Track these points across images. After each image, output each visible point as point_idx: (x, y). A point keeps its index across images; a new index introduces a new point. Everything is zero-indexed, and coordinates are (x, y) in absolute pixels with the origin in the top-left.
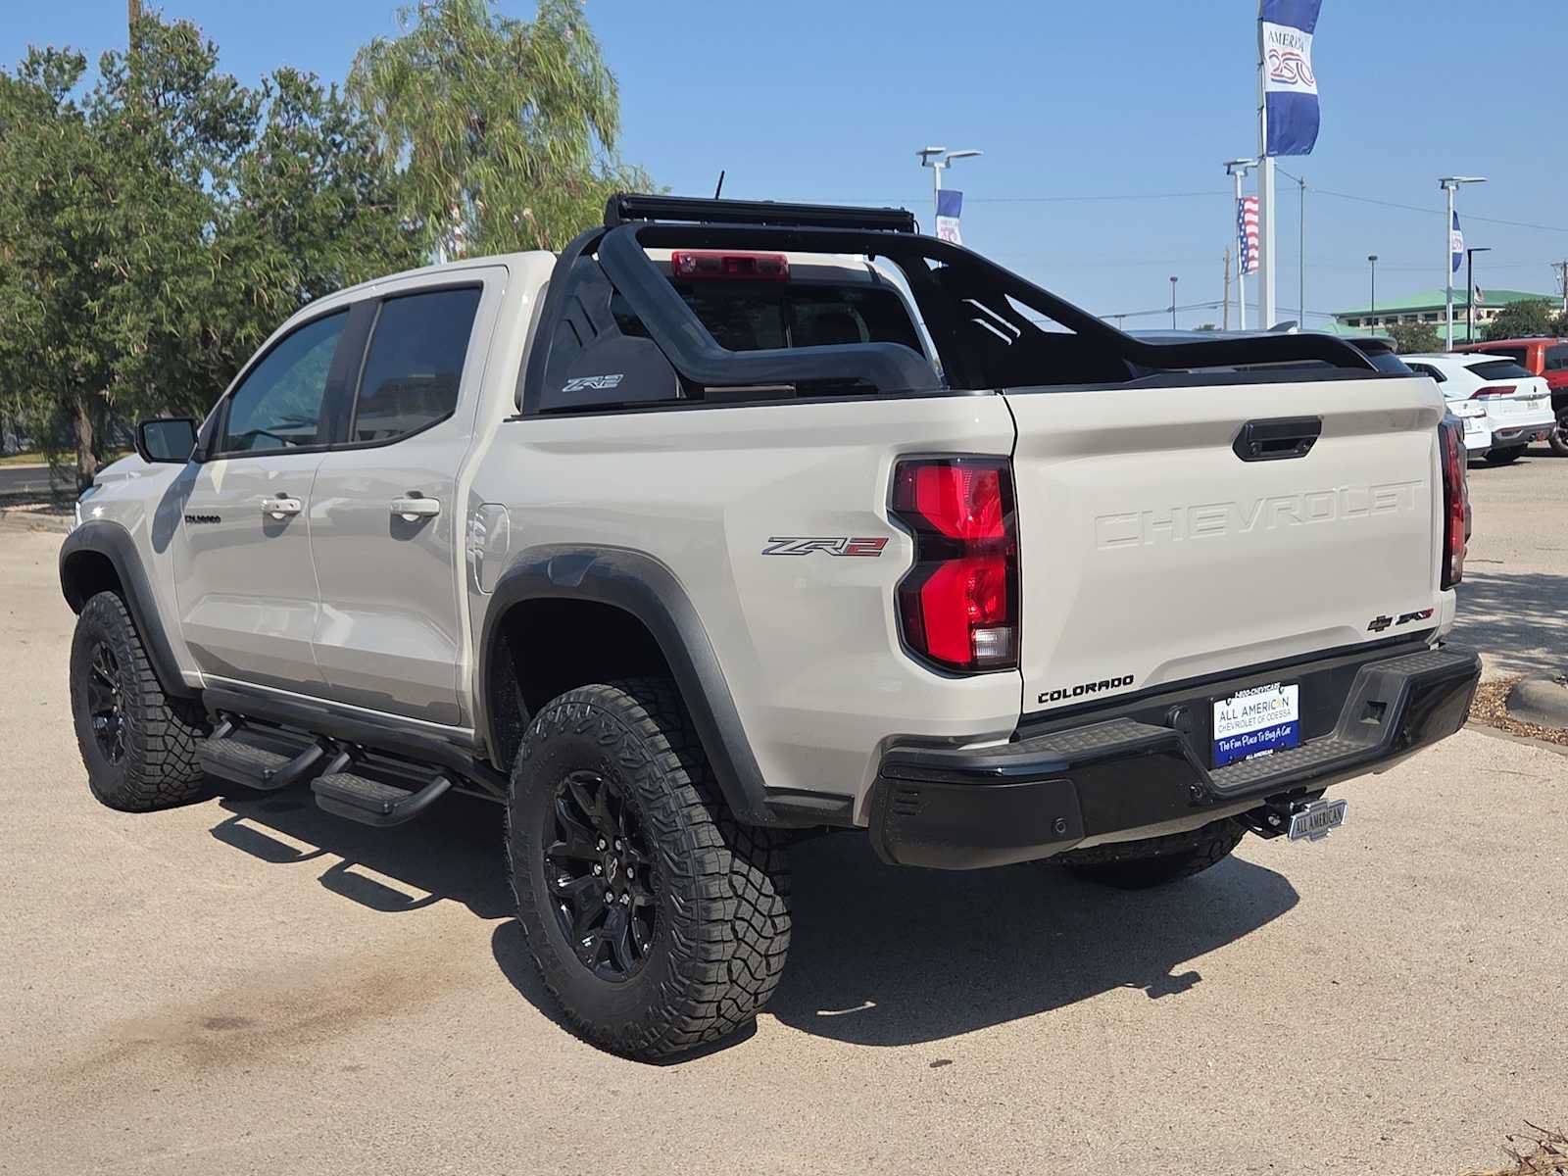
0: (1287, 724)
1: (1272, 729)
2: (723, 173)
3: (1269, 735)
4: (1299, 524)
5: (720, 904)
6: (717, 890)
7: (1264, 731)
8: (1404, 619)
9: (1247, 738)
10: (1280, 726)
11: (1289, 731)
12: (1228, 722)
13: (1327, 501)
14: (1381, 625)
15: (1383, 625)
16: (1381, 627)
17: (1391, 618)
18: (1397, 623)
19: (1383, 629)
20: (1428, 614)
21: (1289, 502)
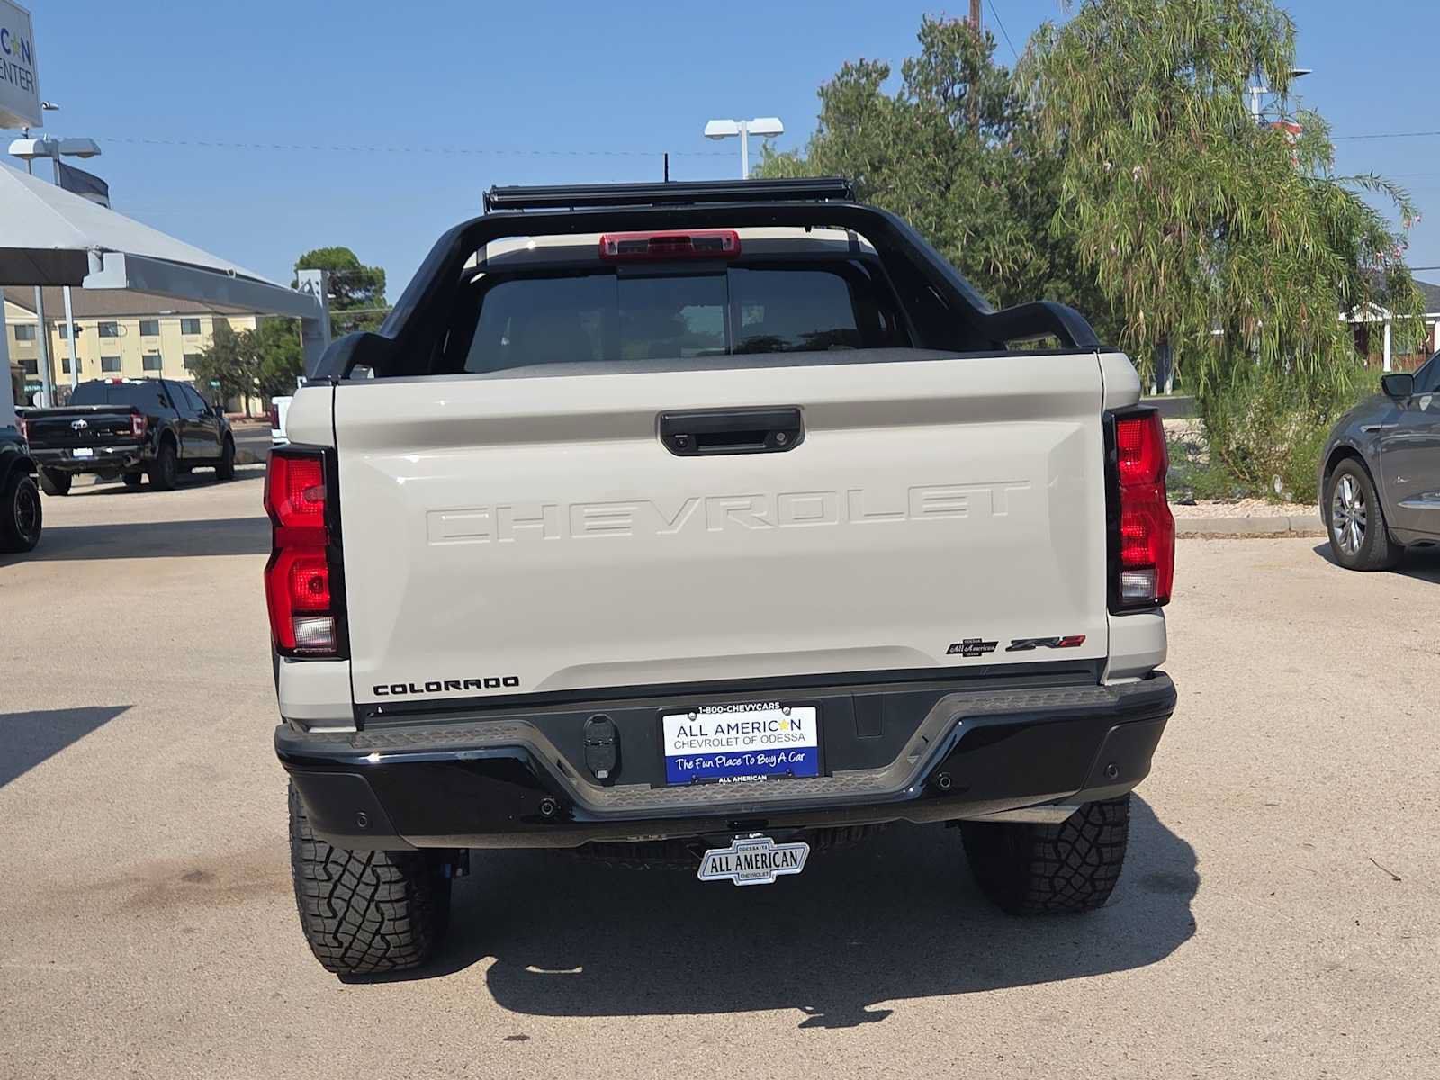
0: (799, 750)
1: (768, 753)
2: (666, 155)
3: (762, 759)
5: (311, 846)
6: (309, 833)
7: (755, 753)
8: (1019, 645)
9: (724, 759)
11: (800, 757)
12: (690, 738)
13: (822, 502)
14: (974, 649)
15: (978, 649)
16: (976, 652)
17: (995, 644)
18: (1008, 649)
19: (980, 655)
20: (1074, 641)
21: (747, 502)
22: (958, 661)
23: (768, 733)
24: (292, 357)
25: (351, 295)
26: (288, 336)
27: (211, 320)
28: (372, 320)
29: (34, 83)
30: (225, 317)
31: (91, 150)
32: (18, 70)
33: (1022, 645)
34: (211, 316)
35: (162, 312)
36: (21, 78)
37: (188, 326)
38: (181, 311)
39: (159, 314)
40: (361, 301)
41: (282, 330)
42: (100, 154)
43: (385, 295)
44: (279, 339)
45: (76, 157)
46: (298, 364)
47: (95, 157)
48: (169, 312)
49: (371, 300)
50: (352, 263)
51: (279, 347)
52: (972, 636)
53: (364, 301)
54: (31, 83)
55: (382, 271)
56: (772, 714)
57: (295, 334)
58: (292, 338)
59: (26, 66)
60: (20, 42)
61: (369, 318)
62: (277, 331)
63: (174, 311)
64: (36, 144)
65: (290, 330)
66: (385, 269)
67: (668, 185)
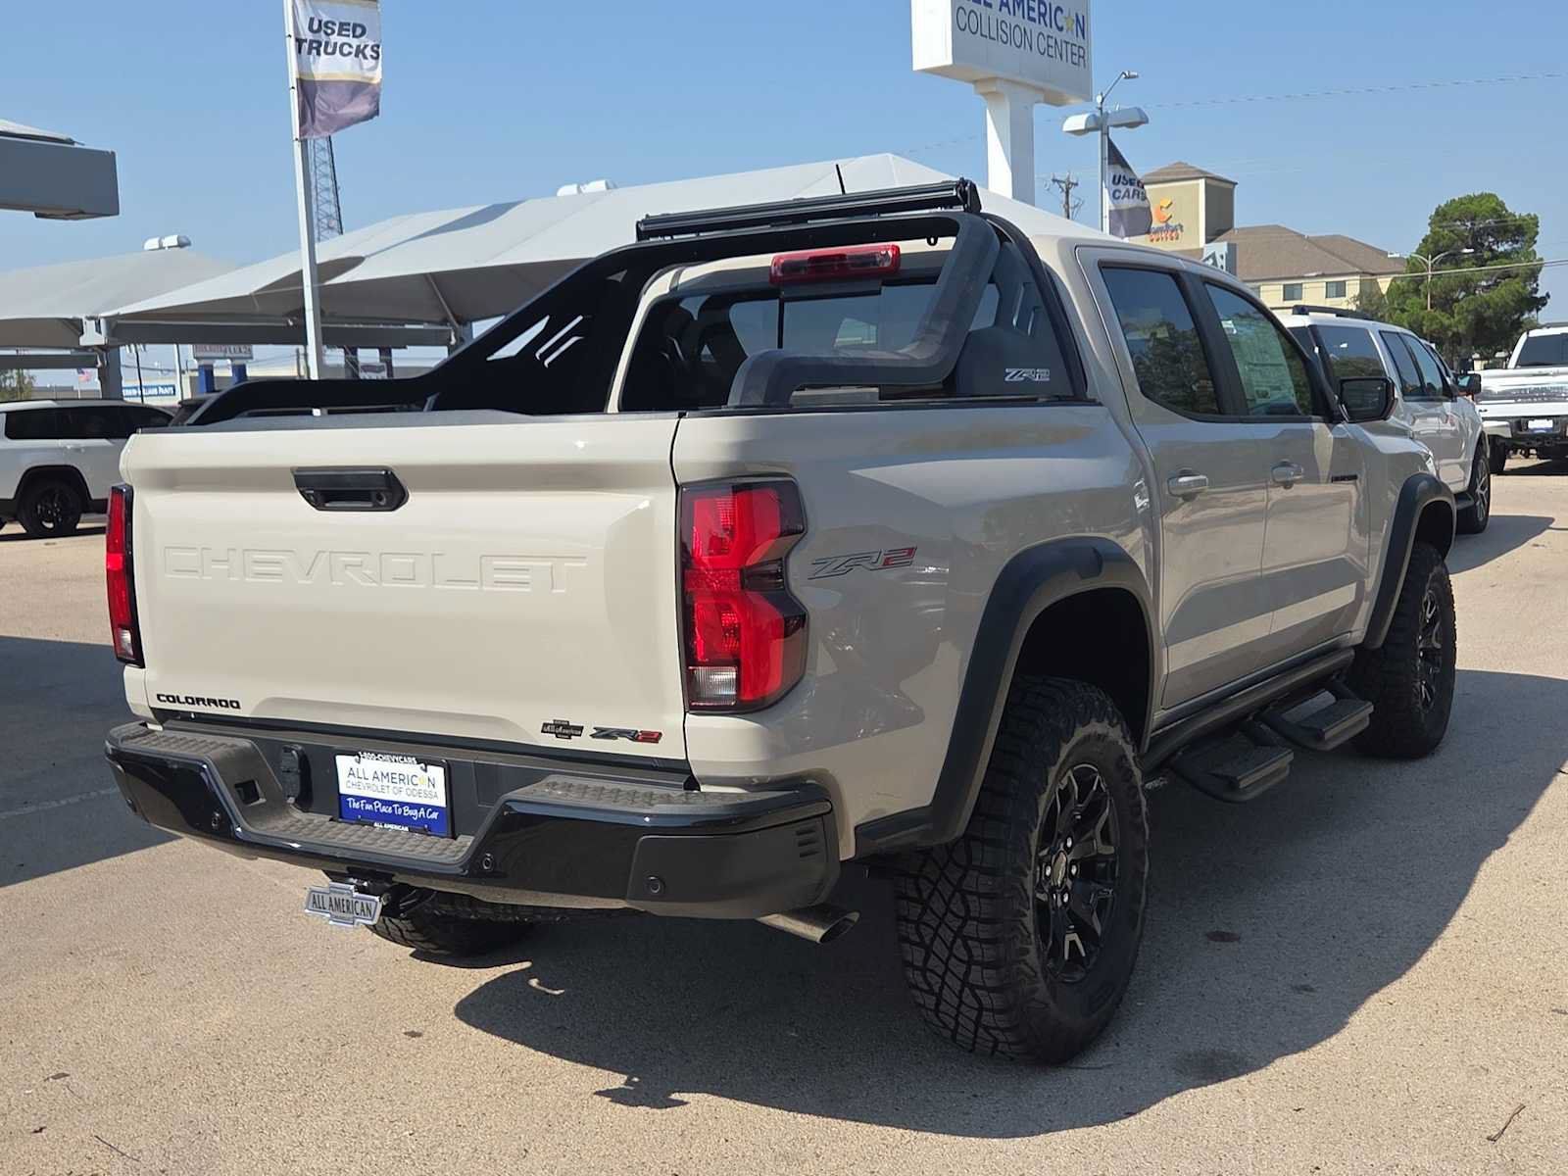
1: (412, 806)
3: (408, 811)
4: (374, 584)
7: (402, 804)
8: (603, 733)
9: (380, 805)
10: (426, 807)
11: (435, 815)
12: (357, 780)
13: (414, 564)
14: (564, 731)
15: (567, 732)
16: (566, 734)
17: (581, 728)
18: (593, 736)
19: (570, 738)
20: (652, 738)
21: (357, 559)
22: (551, 741)
23: (411, 786)
24: (1415, 322)
25: (1495, 247)
26: (1415, 299)
27: (1358, 282)
28: (1517, 276)
29: (1086, 58)
30: (1374, 277)
31: (1138, 119)
32: (1069, 46)
33: (604, 733)
34: (1358, 277)
35: (1306, 275)
36: (1073, 54)
37: (1333, 290)
38: (1326, 272)
39: (1303, 278)
40: (1506, 255)
41: (1408, 292)
42: (1147, 122)
43: (1535, 247)
44: (1404, 303)
45: (1124, 128)
46: (1422, 329)
47: (1142, 126)
48: (1314, 274)
49: (1518, 253)
50: (1498, 210)
51: (1403, 311)
52: (562, 717)
53: (1510, 254)
54: (1083, 57)
55: (1536, 218)
56: (410, 768)
57: (1422, 296)
58: (1418, 300)
59: (1080, 41)
60: (1075, 18)
61: (1513, 275)
62: (1403, 293)
63: (1320, 273)
64: (1087, 120)
65: (1417, 291)
66: (1538, 215)
67: (845, 198)
